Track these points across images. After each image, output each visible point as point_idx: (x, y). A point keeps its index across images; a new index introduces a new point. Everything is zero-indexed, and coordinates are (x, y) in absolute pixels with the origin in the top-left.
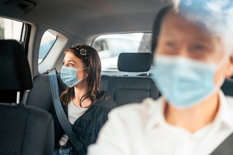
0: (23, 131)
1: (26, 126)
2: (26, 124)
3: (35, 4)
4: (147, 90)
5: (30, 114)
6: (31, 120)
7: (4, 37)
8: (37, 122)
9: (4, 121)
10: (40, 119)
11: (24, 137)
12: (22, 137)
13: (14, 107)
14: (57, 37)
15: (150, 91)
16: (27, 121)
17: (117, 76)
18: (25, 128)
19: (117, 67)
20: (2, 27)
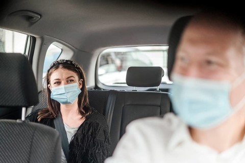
0: (29, 149)
1: (32, 144)
2: (32, 142)
3: (41, 15)
4: (158, 106)
5: (36, 132)
6: (38, 138)
7: (4, 50)
8: (44, 140)
9: (9, 139)
10: (47, 137)
11: (30, 156)
12: (28, 156)
13: (19, 124)
14: (62, 50)
15: (160, 107)
16: (33, 139)
17: (126, 91)
18: (31, 147)
19: (125, 82)
20: (3, 40)
